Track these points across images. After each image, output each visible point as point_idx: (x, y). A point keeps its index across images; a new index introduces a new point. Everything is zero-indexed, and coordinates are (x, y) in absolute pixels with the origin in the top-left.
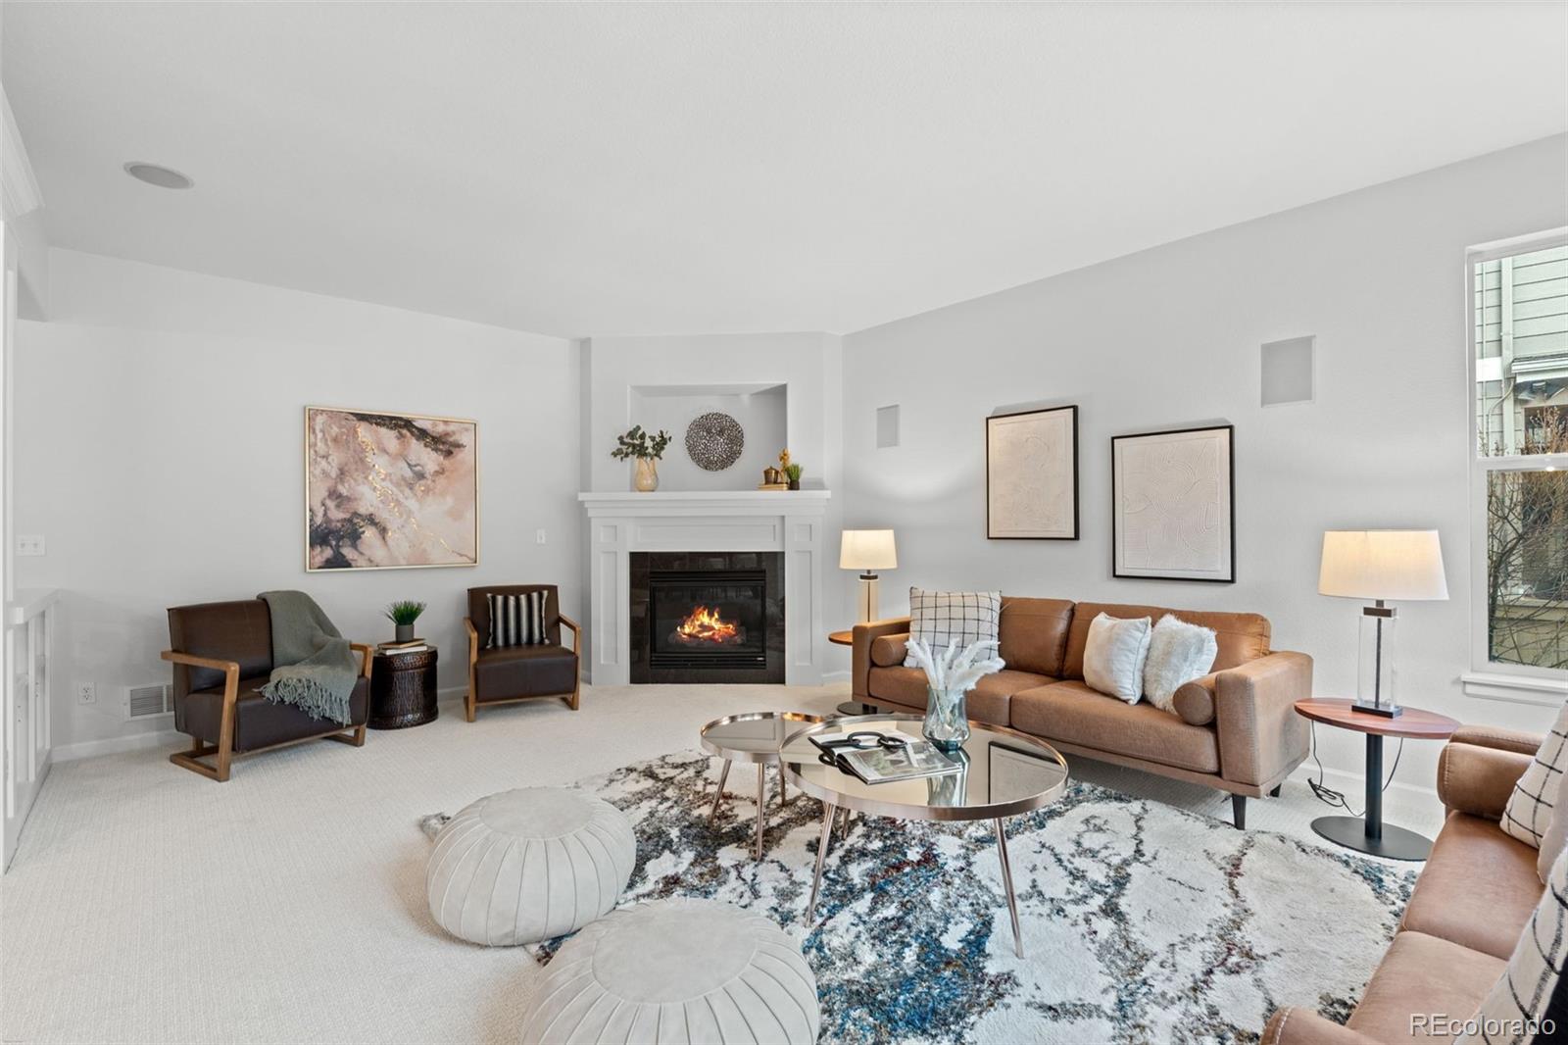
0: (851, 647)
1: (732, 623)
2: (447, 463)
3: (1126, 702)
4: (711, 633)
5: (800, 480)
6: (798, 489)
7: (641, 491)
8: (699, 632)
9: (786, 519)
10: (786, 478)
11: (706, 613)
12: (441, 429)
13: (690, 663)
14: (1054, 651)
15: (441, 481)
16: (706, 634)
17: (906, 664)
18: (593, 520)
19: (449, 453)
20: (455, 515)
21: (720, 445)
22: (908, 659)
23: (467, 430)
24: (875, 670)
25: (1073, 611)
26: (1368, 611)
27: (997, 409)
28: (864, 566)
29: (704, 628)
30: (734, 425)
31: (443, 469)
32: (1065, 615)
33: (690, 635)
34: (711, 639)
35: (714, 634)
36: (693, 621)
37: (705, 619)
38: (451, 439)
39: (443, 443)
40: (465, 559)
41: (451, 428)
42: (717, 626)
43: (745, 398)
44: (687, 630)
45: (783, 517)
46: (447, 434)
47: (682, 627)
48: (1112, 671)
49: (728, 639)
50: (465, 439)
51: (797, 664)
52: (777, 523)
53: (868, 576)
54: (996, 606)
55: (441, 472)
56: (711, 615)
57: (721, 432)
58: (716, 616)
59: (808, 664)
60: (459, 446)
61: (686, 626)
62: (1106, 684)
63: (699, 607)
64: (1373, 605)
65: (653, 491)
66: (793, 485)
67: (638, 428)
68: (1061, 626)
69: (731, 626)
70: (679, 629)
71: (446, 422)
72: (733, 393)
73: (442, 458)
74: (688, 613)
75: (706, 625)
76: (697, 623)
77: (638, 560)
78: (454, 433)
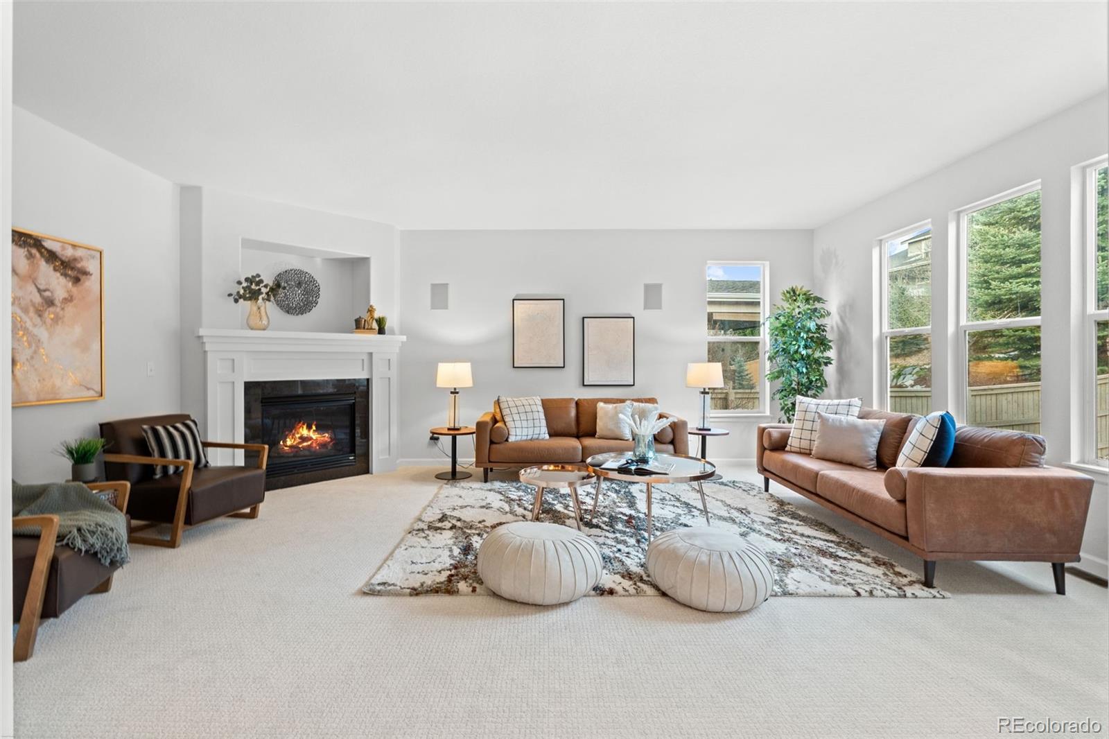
1: (328, 433)
2: (75, 290)
3: (627, 440)
4: (309, 443)
5: (388, 328)
6: (384, 334)
7: (252, 329)
8: (300, 443)
9: (374, 356)
10: (375, 325)
11: (305, 427)
12: (69, 253)
14: (573, 424)
15: (70, 309)
16: (305, 444)
17: (510, 440)
18: (209, 353)
19: (77, 280)
20: (83, 346)
21: (297, 296)
22: (510, 437)
23: (93, 257)
24: (494, 446)
25: (577, 403)
27: (518, 295)
28: (452, 386)
29: (303, 439)
30: (312, 281)
31: (72, 297)
32: (573, 405)
33: (291, 447)
34: (309, 446)
35: (312, 444)
36: (294, 435)
37: (304, 431)
38: (79, 265)
39: (72, 269)
40: (91, 393)
41: (79, 253)
42: (314, 436)
43: (318, 260)
44: (289, 442)
45: (371, 354)
46: (75, 260)
47: (285, 442)
48: (620, 427)
49: (323, 445)
50: (92, 266)
51: (381, 457)
52: (366, 358)
53: (454, 392)
54: (538, 404)
55: (69, 300)
56: (309, 428)
57: (299, 285)
58: (314, 428)
59: (387, 457)
60: (86, 273)
61: (288, 440)
62: (618, 433)
63: (300, 422)
64: (703, 391)
65: (264, 329)
66: (381, 331)
68: (573, 413)
69: (327, 435)
70: (281, 443)
71: (74, 246)
72: (308, 254)
73: (70, 284)
74: (291, 428)
75: (306, 437)
76: (298, 436)
77: (249, 386)
78: (81, 259)
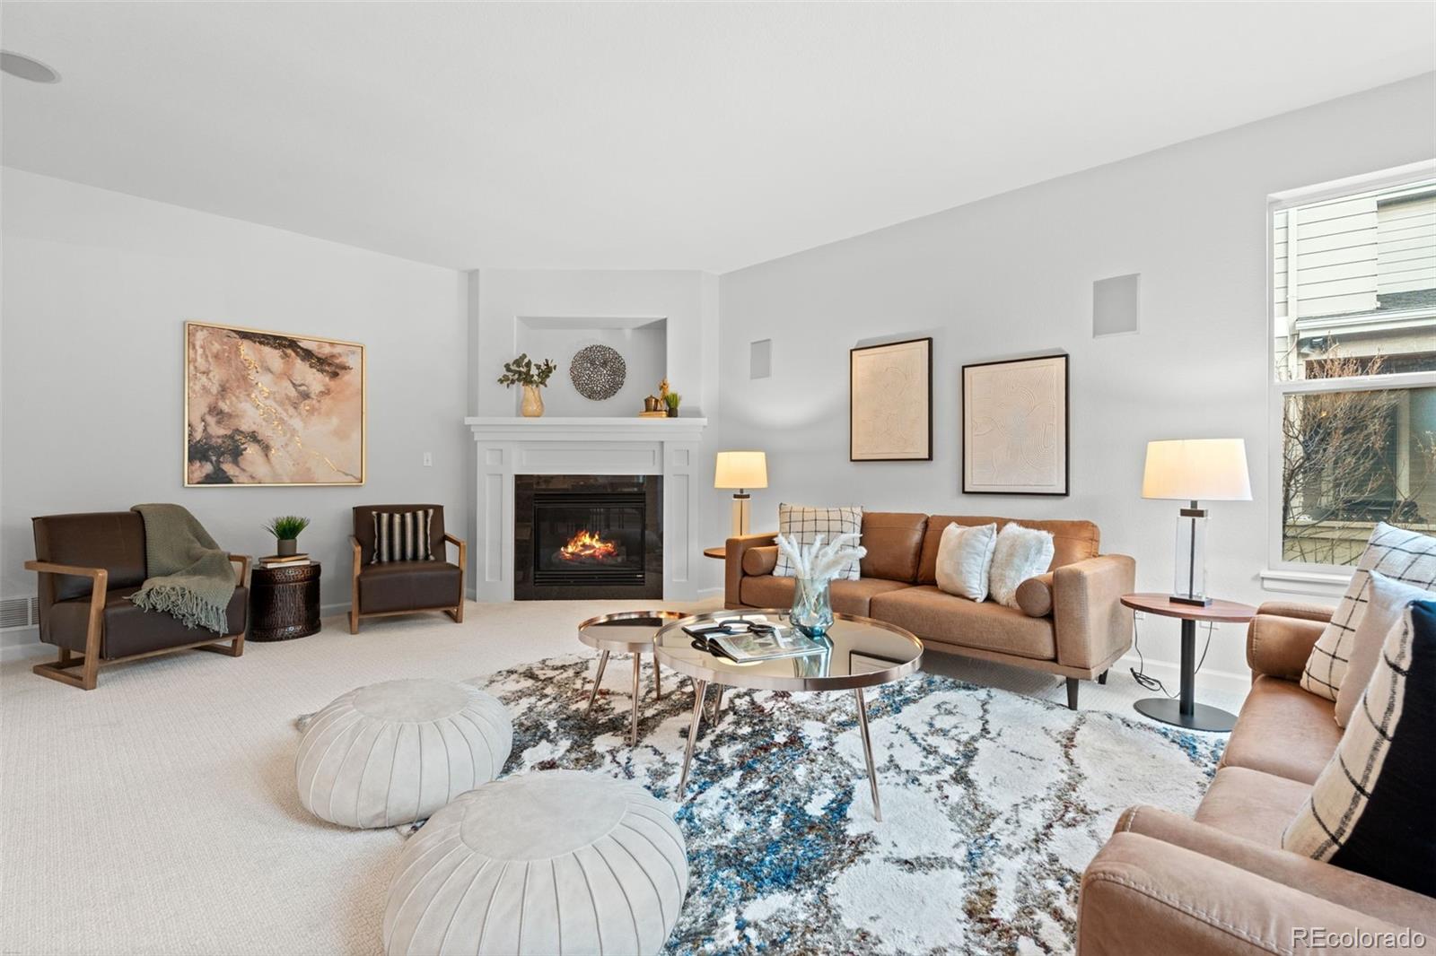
0: (724, 561)
1: (611, 542)
2: (332, 384)
3: (973, 600)
4: (591, 551)
5: (678, 408)
6: (676, 416)
7: (526, 416)
8: (581, 551)
9: (665, 445)
10: (665, 406)
11: (587, 535)
12: (327, 350)
13: (572, 581)
14: (910, 558)
15: (327, 401)
16: (588, 552)
17: (775, 573)
18: (478, 444)
19: (335, 375)
20: (340, 434)
21: (603, 376)
22: (777, 569)
23: (353, 353)
24: (746, 579)
25: (927, 523)
26: (1184, 513)
27: (859, 342)
28: (737, 485)
29: (585, 546)
30: (617, 357)
31: (329, 390)
32: (920, 526)
33: (572, 554)
34: (592, 556)
35: (595, 552)
36: (576, 542)
37: (587, 540)
38: (337, 361)
39: (330, 365)
40: (349, 479)
41: (337, 350)
42: (598, 545)
43: (628, 333)
44: (570, 549)
45: (662, 443)
46: (333, 356)
47: (566, 546)
48: (961, 572)
49: (609, 554)
50: (352, 361)
51: (674, 580)
52: (657, 448)
53: (741, 495)
54: (858, 521)
55: (326, 392)
56: (592, 537)
57: (604, 364)
58: (597, 537)
59: (684, 580)
60: (345, 368)
61: (569, 547)
62: (957, 585)
63: (582, 530)
64: (1189, 507)
65: (538, 416)
66: (672, 413)
67: (524, 356)
68: (916, 537)
69: (610, 545)
70: (562, 549)
71: (332, 344)
72: (614, 326)
73: (327, 379)
74: (573, 535)
75: (588, 545)
76: (580, 543)
77: (522, 482)
78: (340, 355)
